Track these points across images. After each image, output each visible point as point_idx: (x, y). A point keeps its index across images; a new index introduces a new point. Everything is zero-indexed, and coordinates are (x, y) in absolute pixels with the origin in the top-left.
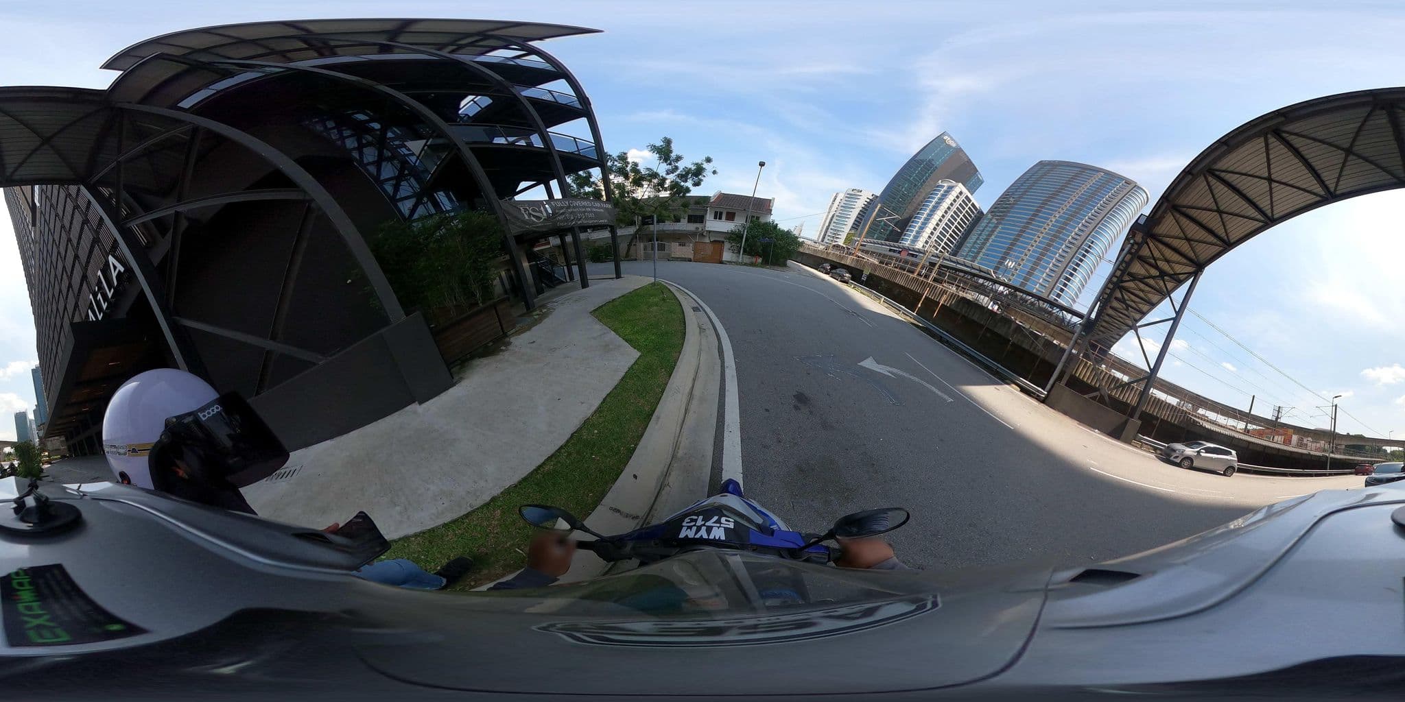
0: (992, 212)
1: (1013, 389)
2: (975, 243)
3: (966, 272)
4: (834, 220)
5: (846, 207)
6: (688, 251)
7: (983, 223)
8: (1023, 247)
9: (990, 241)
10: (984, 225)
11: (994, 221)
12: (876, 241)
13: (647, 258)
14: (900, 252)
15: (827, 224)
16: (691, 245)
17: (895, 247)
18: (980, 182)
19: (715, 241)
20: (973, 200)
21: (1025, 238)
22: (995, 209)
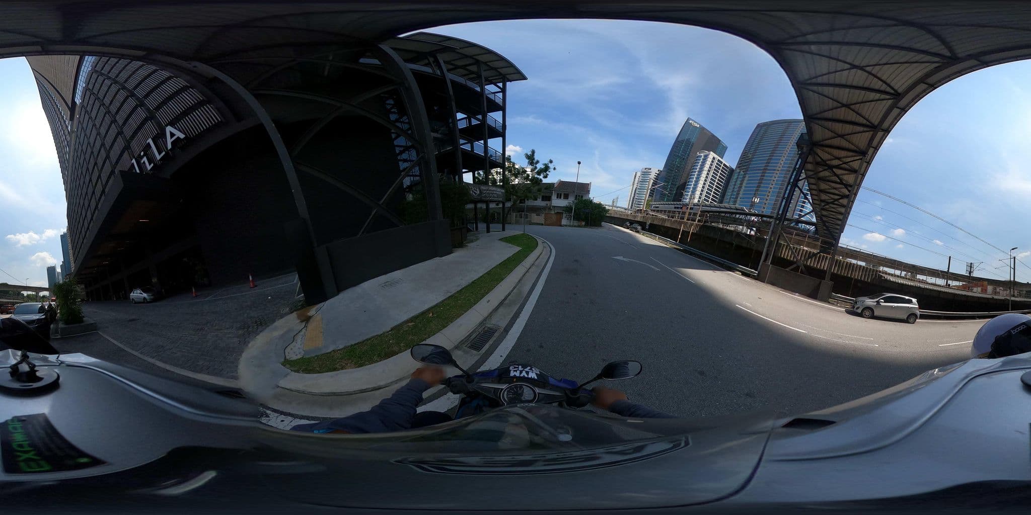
0: (739, 167)
1: (737, 275)
2: (733, 191)
3: (726, 212)
4: (637, 192)
5: (643, 181)
6: (541, 219)
7: (735, 176)
8: (766, 187)
9: (743, 187)
10: (736, 177)
11: (742, 173)
12: (667, 203)
13: (517, 223)
14: (681, 208)
15: (633, 196)
16: (543, 215)
17: (678, 205)
18: (725, 148)
19: (558, 212)
20: (724, 162)
21: (766, 180)
22: (740, 165)
